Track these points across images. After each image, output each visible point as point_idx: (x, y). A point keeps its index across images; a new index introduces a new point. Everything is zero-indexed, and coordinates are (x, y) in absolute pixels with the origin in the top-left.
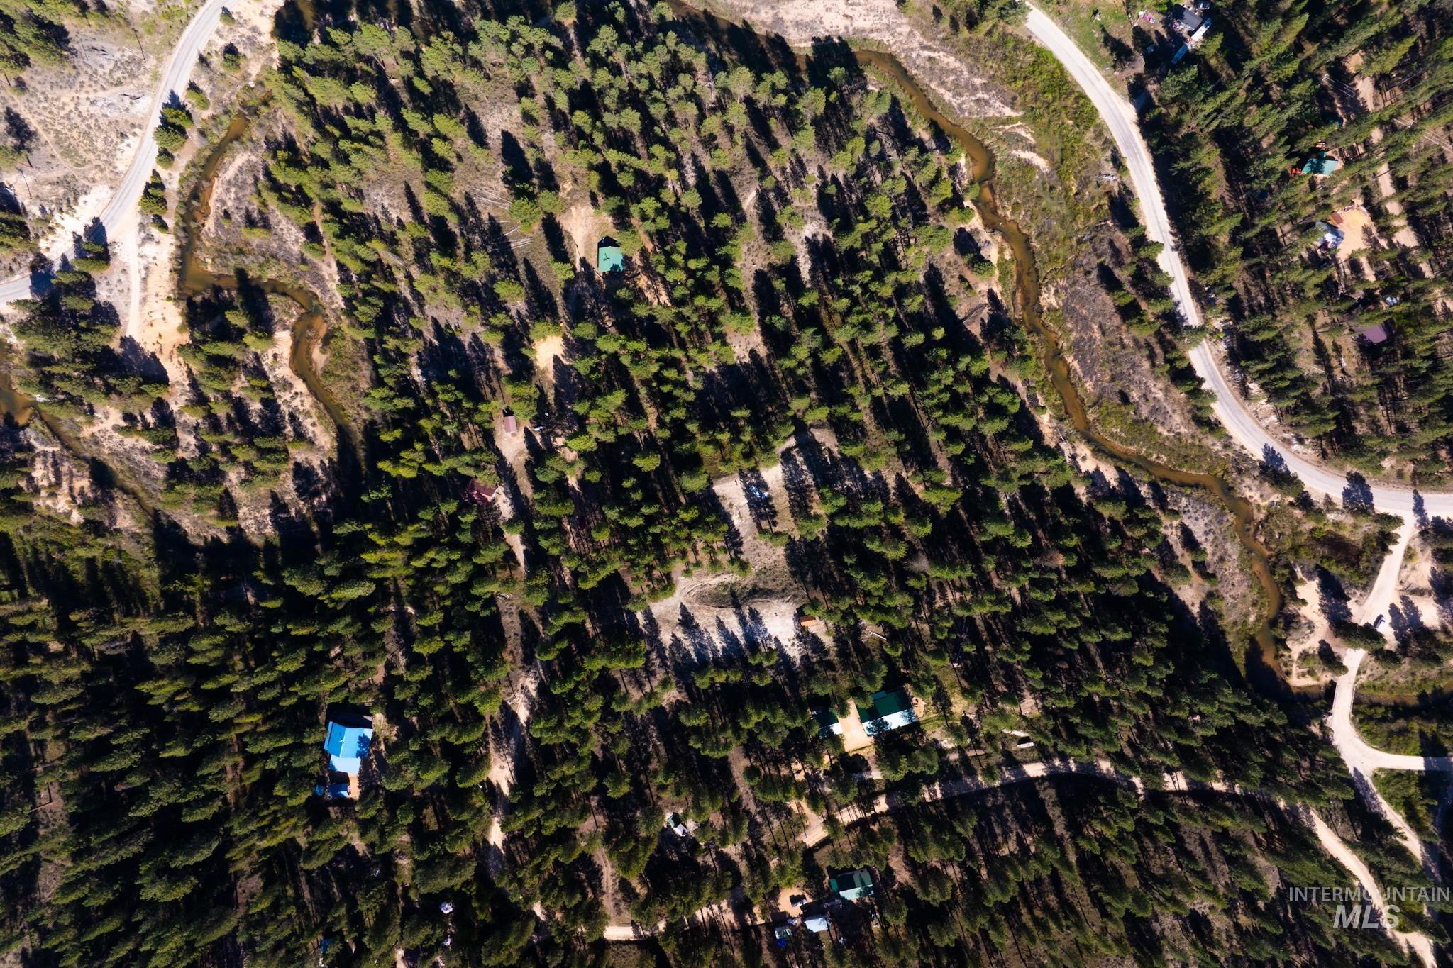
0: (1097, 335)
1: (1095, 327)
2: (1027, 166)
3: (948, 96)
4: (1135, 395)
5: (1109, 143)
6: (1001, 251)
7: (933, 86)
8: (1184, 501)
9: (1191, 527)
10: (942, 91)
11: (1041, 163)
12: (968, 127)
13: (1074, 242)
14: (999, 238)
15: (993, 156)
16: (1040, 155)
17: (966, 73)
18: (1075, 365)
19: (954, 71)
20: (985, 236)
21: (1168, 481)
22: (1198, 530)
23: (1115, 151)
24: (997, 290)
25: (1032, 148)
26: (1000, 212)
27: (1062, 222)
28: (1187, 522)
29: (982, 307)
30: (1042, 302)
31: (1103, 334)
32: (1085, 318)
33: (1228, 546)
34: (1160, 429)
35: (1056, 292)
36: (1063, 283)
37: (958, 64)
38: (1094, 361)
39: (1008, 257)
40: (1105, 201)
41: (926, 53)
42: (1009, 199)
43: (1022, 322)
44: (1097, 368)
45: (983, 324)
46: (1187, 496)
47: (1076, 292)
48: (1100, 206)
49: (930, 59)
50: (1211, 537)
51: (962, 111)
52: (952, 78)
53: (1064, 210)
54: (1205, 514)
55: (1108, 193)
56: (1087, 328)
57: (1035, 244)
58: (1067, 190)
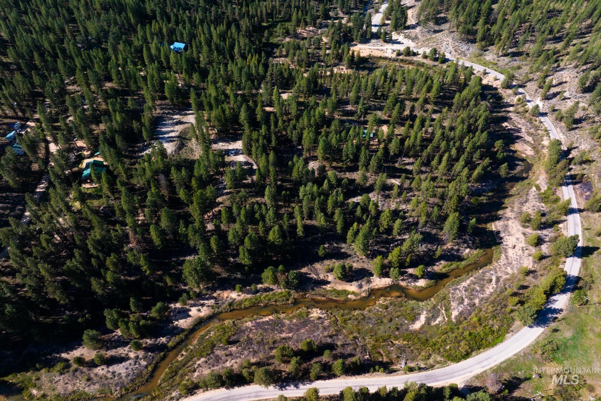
0: (284, 335)
1: (290, 335)
2: (415, 318)
3: (465, 284)
4: (233, 349)
5: (432, 367)
6: (353, 293)
7: (471, 278)
8: (144, 363)
9: (123, 364)
10: (468, 282)
11: (417, 325)
12: (442, 292)
13: (355, 334)
14: (364, 295)
15: (422, 301)
16: (422, 327)
17: (482, 296)
18: (267, 319)
19: (482, 290)
20: (365, 287)
21: (163, 359)
22: (120, 368)
23: (425, 369)
24: (328, 287)
25: (428, 321)
26: (382, 298)
27: (371, 330)
28: (128, 362)
29: (317, 274)
30: (314, 310)
31: (284, 339)
32: (298, 330)
33: (97, 386)
34: (203, 359)
35: (320, 318)
36: (326, 323)
37: (488, 293)
38: (266, 330)
39: (350, 296)
40: (385, 360)
41: (494, 279)
42: (391, 304)
43: (303, 297)
44: (260, 331)
45: (306, 273)
46: (146, 367)
47: (318, 329)
48: (382, 355)
49: (491, 280)
50: (109, 375)
51: (455, 289)
52: (478, 288)
53: (380, 333)
54: (128, 375)
55: (392, 363)
56: (290, 330)
57: (357, 312)
58: (396, 338)
